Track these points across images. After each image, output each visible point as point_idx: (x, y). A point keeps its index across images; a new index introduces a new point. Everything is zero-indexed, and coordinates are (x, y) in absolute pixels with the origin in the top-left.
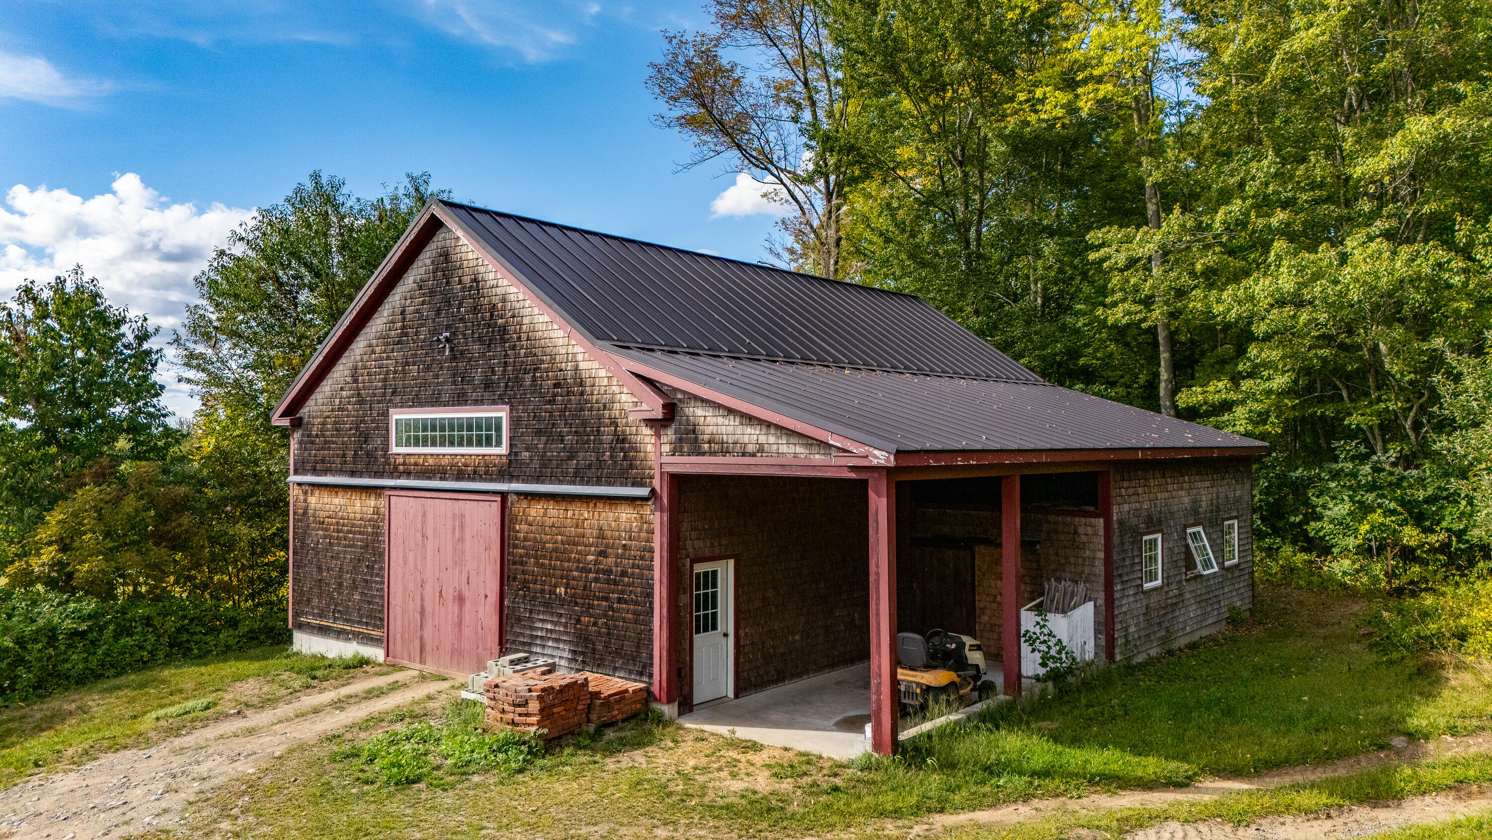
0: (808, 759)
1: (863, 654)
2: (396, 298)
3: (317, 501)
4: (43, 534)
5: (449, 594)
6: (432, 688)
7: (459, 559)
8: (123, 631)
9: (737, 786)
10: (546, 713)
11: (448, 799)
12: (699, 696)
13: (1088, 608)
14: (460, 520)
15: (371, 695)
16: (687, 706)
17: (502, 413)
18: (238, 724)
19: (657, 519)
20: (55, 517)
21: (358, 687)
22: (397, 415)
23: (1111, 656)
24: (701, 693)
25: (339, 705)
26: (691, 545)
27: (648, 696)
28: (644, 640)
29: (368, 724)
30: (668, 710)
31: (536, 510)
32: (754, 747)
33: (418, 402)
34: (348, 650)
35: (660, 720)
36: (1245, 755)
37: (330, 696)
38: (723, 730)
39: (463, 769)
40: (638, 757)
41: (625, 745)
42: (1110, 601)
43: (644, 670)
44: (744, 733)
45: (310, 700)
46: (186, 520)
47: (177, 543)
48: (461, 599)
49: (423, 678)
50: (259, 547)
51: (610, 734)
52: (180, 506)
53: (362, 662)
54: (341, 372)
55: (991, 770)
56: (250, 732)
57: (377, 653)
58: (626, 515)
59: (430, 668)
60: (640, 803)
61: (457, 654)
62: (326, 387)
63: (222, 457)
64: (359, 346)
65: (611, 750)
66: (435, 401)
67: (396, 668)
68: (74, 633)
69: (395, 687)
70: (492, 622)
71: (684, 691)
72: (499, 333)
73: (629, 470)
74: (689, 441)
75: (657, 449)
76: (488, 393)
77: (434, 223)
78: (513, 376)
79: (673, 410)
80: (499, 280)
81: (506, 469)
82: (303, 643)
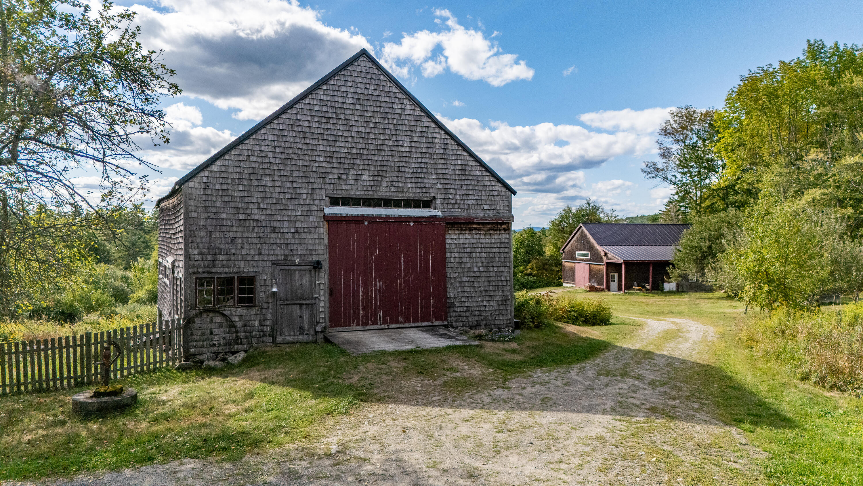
0: (617, 294)
2: (577, 235)
3: (567, 264)
4: (528, 267)
5: (583, 277)
7: (584, 272)
8: (540, 282)
10: (591, 289)
12: (611, 289)
14: (584, 267)
16: (609, 290)
17: (589, 253)
19: (605, 267)
20: (530, 265)
22: (577, 252)
26: (610, 271)
27: (603, 288)
28: (603, 282)
30: (606, 290)
31: (593, 266)
32: (614, 293)
33: (579, 250)
34: (570, 285)
35: (605, 292)
38: (611, 292)
40: (600, 295)
41: (599, 293)
43: (603, 285)
46: (547, 266)
47: (546, 270)
49: (579, 288)
50: (558, 272)
51: (598, 291)
52: (546, 264)
53: (572, 287)
54: (569, 245)
57: (574, 286)
58: (602, 267)
59: (581, 287)
61: (583, 282)
62: (568, 247)
63: (551, 256)
64: (572, 241)
65: (597, 293)
66: (582, 250)
67: (577, 287)
70: (588, 281)
71: (608, 288)
72: (589, 242)
73: (602, 261)
74: (608, 258)
75: (604, 258)
76: (588, 250)
77: (581, 227)
78: (590, 248)
79: (606, 254)
80: (589, 235)
81: (590, 260)
82: (565, 285)
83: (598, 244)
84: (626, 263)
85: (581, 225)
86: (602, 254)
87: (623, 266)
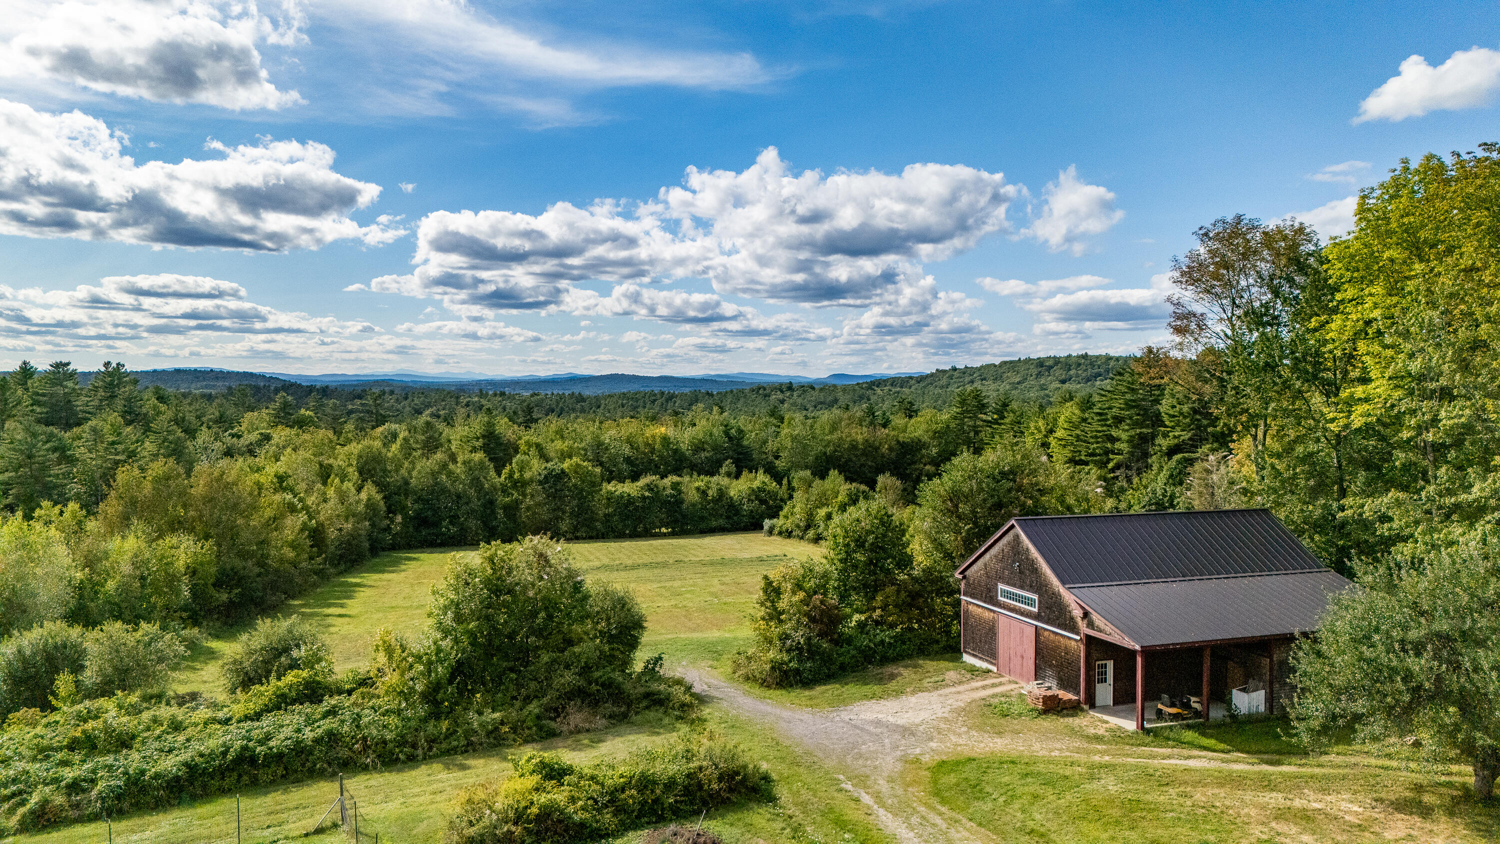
0: (1120, 728)
1: (1134, 700)
2: (1001, 545)
3: (971, 608)
5: (1019, 654)
6: (1013, 686)
7: (1022, 643)
9: (1093, 731)
10: (1044, 703)
11: (1016, 722)
13: (1262, 693)
14: (1022, 630)
15: (994, 685)
16: (1093, 706)
17: (1035, 597)
18: (953, 690)
19: (1082, 646)
21: (988, 682)
22: (1001, 586)
23: (1272, 712)
24: (1099, 702)
25: (984, 687)
26: (1095, 655)
27: (1079, 702)
28: (1078, 685)
29: (994, 696)
30: (1086, 707)
31: (1047, 634)
32: (1107, 722)
33: (1008, 584)
34: (984, 665)
35: (1082, 710)
36: (1254, 747)
37: (980, 684)
38: (1099, 715)
39: (1020, 715)
40: (1071, 719)
41: (1068, 715)
42: (1272, 692)
43: (1078, 694)
44: (1106, 717)
45: (975, 684)
48: (1022, 657)
49: (1010, 682)
50: (949, 620)
51: (1065, 712)
53: (989, 671)
54: (982, 563)
55: (1168, 739)
56: (959, 693)
57: (994, 669)
58: (1074, 643)
59: (1012, 678)
60: (1065, 731)
61: (1021, 675)
62: (975, 568)
64: (987, 556)
65: (1063, 717)
66: (1014, 585)
67: (1001, 676)
68: (890, 643)
69: (1001, 684)
70: (1033, 667)
71: (1091, 702)
72: (1035, 570)
73: (1074, 629)
74: (1091, 625)
75: (1082, 625)
76: (1031, 589)
77: (1013, 526)
78: (1040, 586)
79: (1086, 615)
80: (1034, 553)
81: (1037, 617)
82: (967, 658)
83: (1063, 583)
84: (1149, 653)
85: (1013, 522)
86: (1077, 613)
87: (1139, 660)
